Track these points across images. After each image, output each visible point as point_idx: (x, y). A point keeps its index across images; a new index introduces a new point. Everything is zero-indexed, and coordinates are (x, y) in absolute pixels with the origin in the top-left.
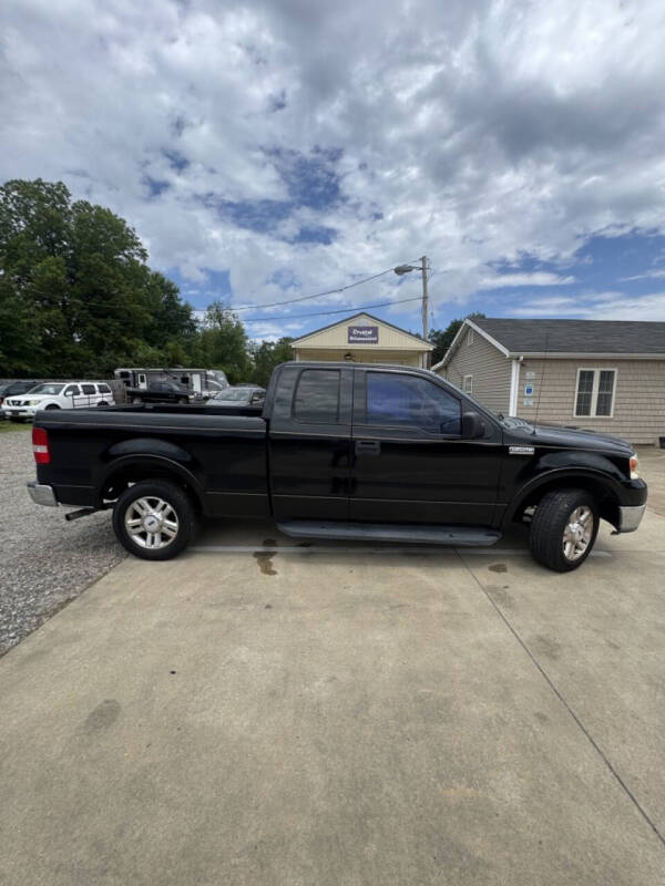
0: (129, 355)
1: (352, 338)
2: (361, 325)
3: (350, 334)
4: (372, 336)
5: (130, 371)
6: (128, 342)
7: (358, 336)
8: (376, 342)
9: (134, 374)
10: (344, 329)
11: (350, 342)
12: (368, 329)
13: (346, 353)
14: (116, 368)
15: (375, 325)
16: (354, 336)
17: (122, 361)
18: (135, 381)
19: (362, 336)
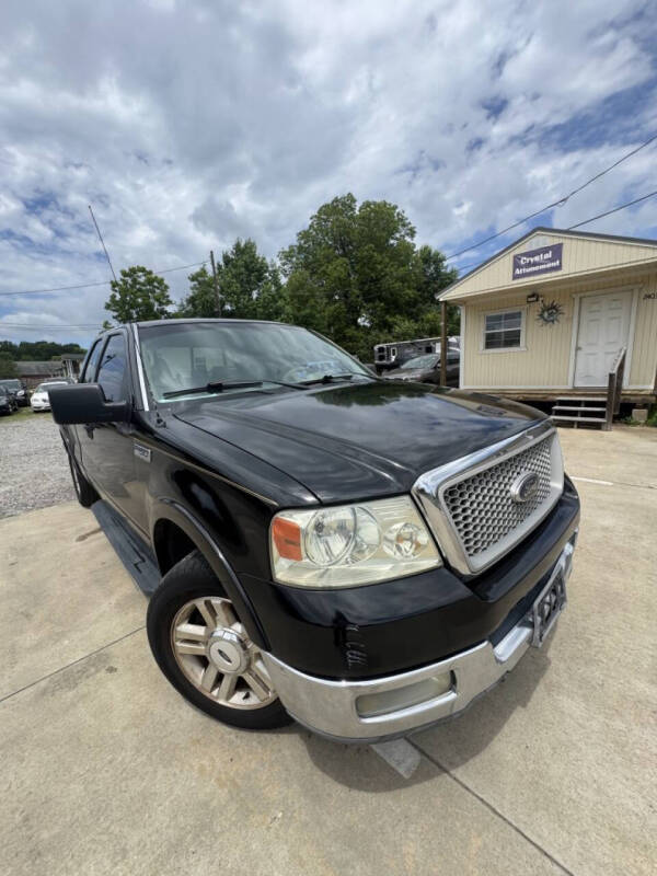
0: (390, 332)
1: (518, 272)
2: (534, 248)
3: (516, 265)
4: (551, 260)
5: (384, 346)
6: (390, 320)
7: (529, 265)
8: (559, 268)
9: (388, 349)
10: (508, 261)
11: (516, 277)
12: (545, 250)
13: (530, 293)
14: (375, 344)
15: (556, 241)
16: (520, 267)
17: (383, 337)
18: (389, 355)
19: (535, 264)
